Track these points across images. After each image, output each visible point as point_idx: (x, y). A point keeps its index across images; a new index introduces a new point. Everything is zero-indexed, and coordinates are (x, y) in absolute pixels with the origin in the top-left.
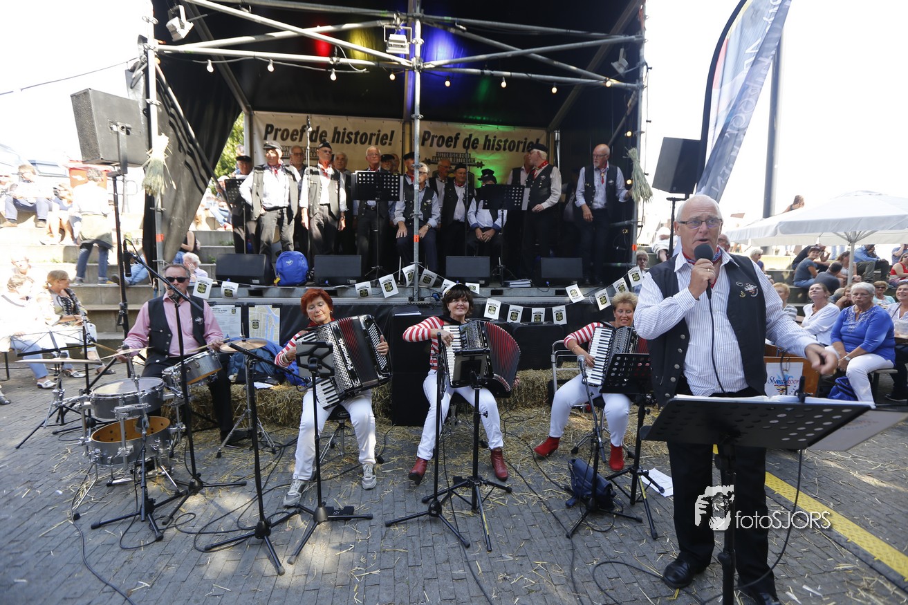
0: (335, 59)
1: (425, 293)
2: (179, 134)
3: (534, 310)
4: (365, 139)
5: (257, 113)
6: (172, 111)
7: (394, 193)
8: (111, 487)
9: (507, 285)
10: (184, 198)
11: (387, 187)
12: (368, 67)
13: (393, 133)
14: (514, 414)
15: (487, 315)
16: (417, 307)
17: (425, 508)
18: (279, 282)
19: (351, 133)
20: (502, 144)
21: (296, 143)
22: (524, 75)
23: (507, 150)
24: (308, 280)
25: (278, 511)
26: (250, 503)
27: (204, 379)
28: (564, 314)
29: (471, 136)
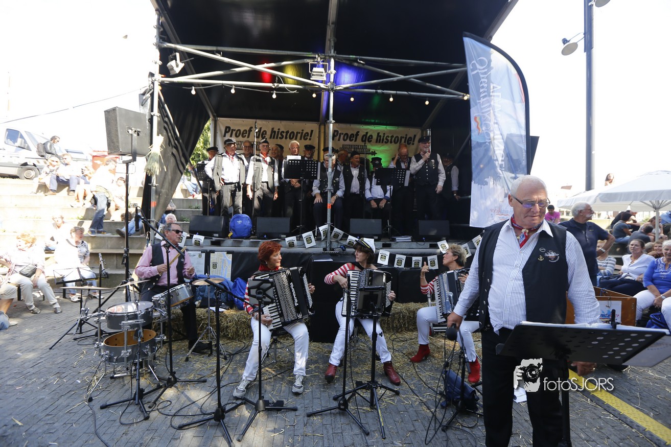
0: (276, 84)
1: (335, 245)
2: (170, 134)
3: (414, 258)
4: (293, 136)
5: (220, 119)
6: (166, 119)
7: (314, 174)
8: (113, 380)
9: (394, 240)
10: (170, 177)
11: (308, 170)
12: (298, 89)
13: (312, 131)
14: (399, 335)
15: (379, 261)
16: (329, 255)
17: (335, 404)
18: (231, 236)
19: (283, 132)
20: (389, 139)
21: (246, 139)
22: (406, 93)
23: (393, 143)
24: (252, 235)
25: (230, 402)
26: (209, 395)
27: (180, 304)
28: (436, 261)
29: (367, 133)
